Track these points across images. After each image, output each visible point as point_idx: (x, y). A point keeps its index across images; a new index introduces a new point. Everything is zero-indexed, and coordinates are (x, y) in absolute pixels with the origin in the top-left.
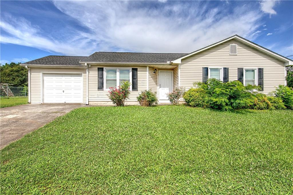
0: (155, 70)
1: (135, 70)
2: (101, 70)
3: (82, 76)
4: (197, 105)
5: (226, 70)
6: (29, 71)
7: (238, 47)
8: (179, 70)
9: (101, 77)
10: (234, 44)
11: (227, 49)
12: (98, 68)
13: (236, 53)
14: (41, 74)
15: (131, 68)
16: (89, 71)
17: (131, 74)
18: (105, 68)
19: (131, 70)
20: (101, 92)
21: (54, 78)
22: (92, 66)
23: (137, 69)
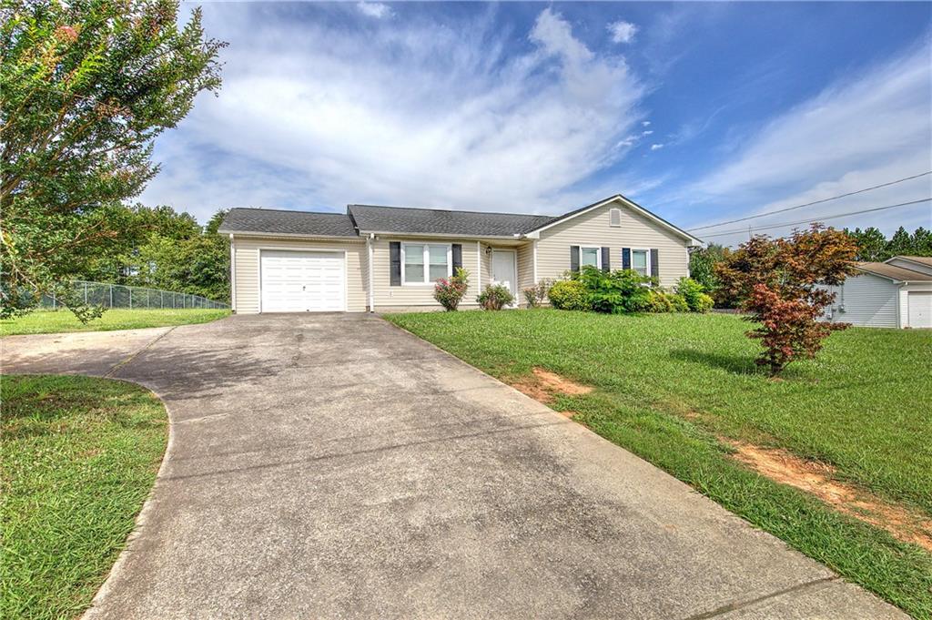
0: (489, 247)
1: (457, 248)
2: (396, 246)
3: (344, 257)
4: (574, 308)
5: (605, 252)
6: (232, 245)
7: (621, 213)
8: (535, 250)
9: (396, 262)
10: (615, 209)
11: (606, 216)
12: (391, 243)
13: (618, 223)
14: (258, 251)
15: (451, 244)
16: (373, 248)
17: (450, 254)
18: (403, 244)
19: (450, 247)
20: (396, 288)
21: (284, 261)
22: (382, 238)
23: (461, 245)
